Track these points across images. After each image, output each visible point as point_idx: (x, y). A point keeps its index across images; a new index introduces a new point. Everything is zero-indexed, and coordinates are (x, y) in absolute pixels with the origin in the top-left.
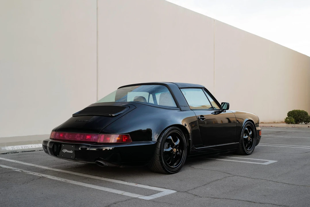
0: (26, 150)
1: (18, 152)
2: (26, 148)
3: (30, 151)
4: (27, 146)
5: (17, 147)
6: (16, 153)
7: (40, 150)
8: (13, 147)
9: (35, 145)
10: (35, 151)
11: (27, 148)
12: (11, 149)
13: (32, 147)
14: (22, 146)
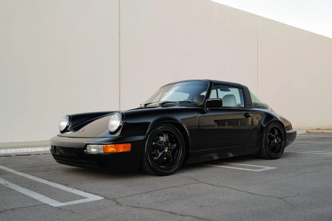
0: (20, 154)
1: (12, 156)
2: (20, 152)
3: (25, 155)
4: (22, 149)
5: (10, 151)
6: (9, 156)
7: (36, 154)
8: (6, 150)
9: (31, 148)
10: (30, 155)
11: (22, 152)
12: (4, 153)
13: (27, 150)
14: (16, 149)
